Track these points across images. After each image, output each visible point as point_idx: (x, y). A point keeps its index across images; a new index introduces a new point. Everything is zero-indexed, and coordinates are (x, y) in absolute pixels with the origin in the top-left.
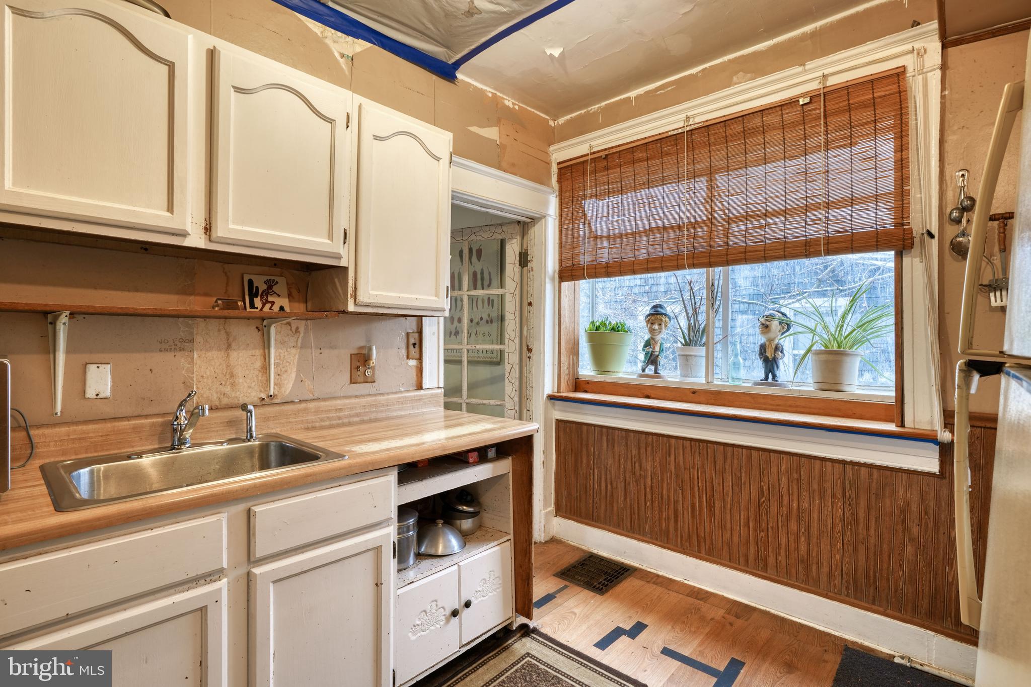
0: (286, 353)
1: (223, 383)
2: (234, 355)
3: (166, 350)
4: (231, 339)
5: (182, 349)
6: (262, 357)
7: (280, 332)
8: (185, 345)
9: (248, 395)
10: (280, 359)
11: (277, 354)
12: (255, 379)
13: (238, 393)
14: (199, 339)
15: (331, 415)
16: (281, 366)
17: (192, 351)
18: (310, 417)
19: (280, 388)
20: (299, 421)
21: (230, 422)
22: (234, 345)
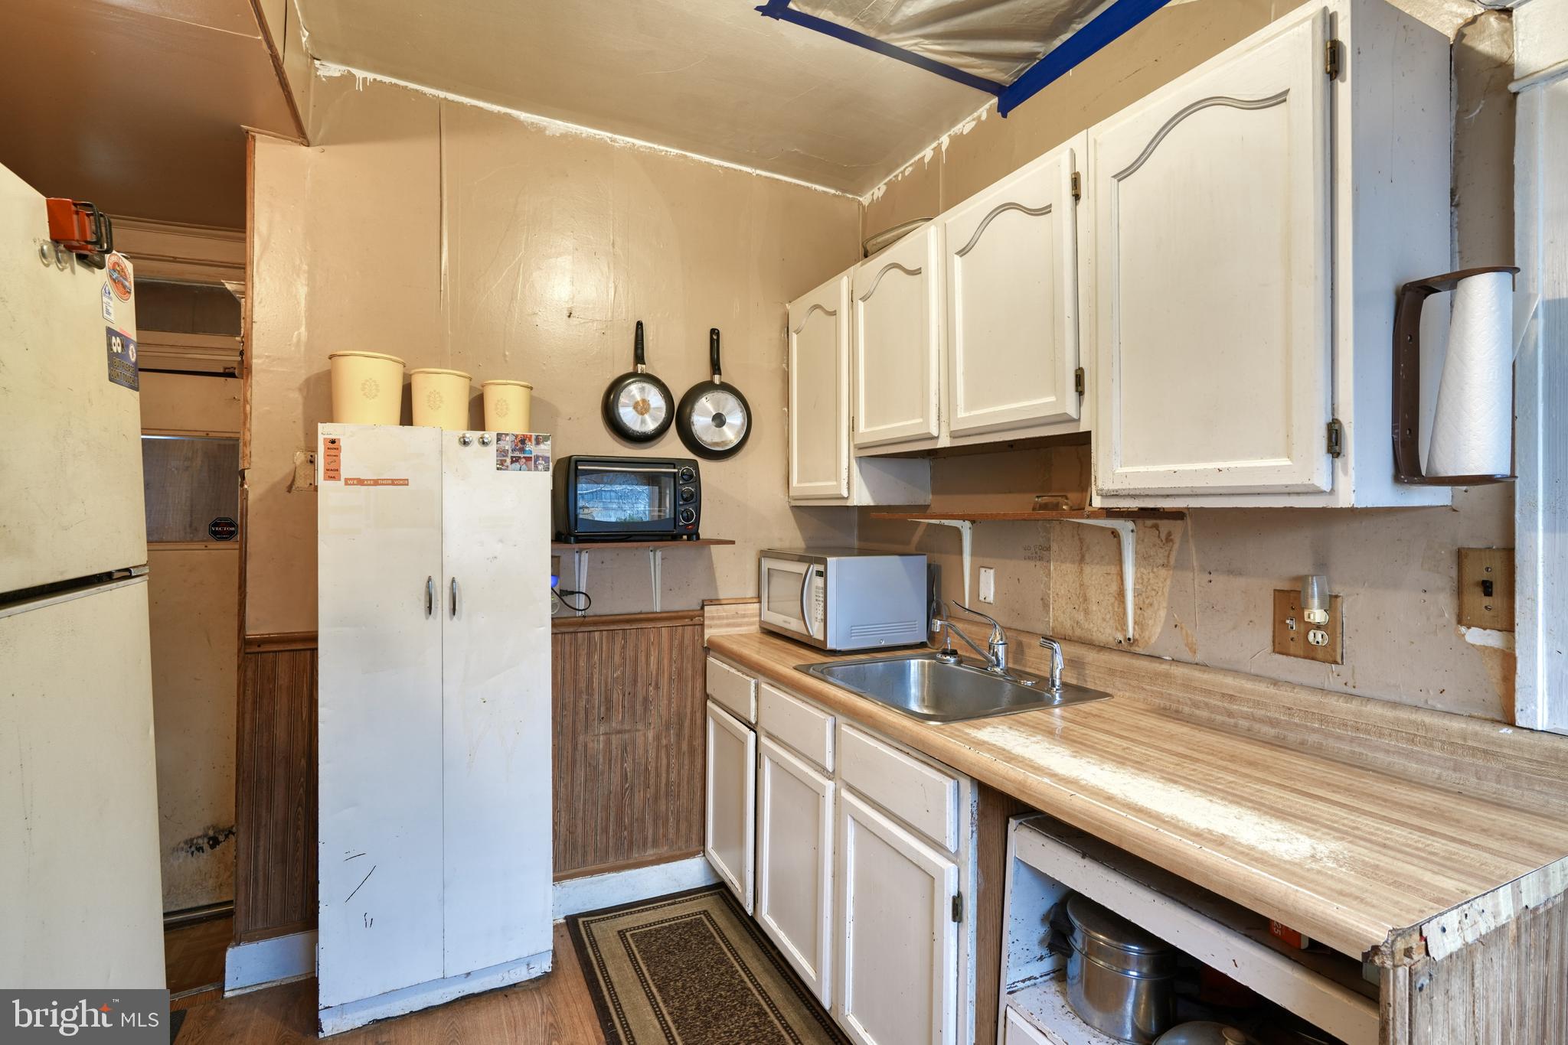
0: (1151, 575)
1: (1077, 607)
2: (1087, 569)
3: (1029, 558)
4: (1084, 549)
5: (1041, 559)
6: (1119, 578)
7: (1143, 541)
8: (1041, 554)
9: (1102, 630)
10: (1142, 583)
11: (1139, 575)
12: (1110, 607)
13: (1092, 625)
14: (1054, 547)
15: (1213, 702)
16: (1144, 594)
17: (1049, 561)
18: (1176, 693)
19: (1142, 630)
20: (1157, 692)
21: (1072, 661)
22: (1087, 556)
